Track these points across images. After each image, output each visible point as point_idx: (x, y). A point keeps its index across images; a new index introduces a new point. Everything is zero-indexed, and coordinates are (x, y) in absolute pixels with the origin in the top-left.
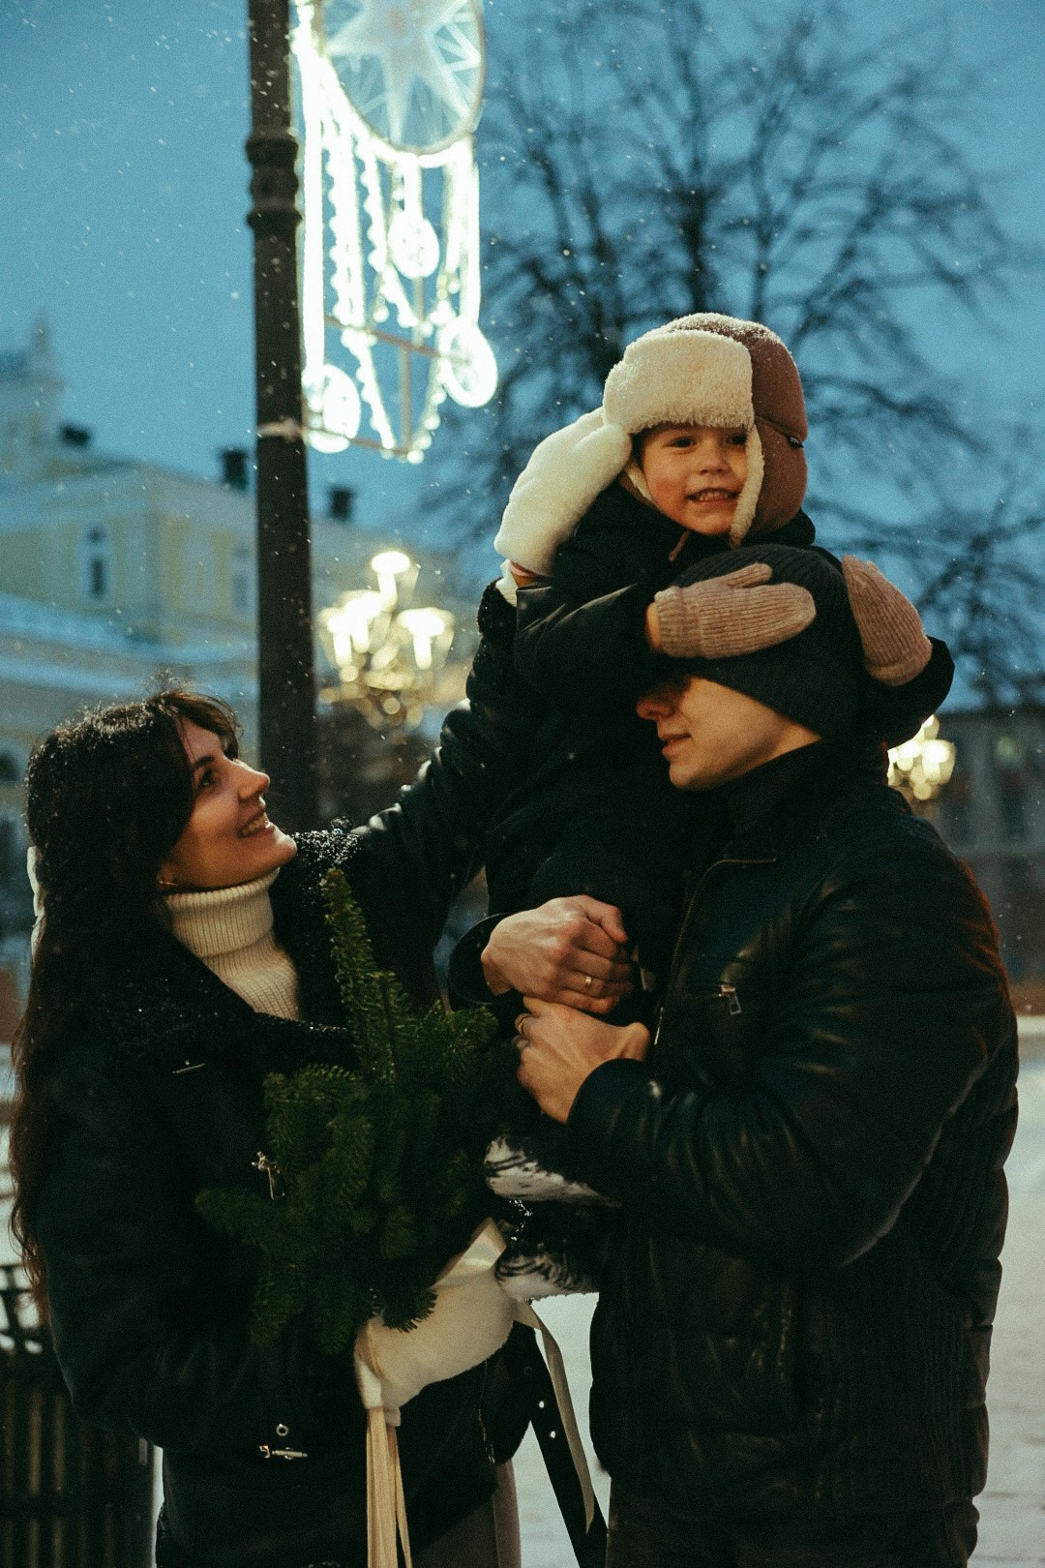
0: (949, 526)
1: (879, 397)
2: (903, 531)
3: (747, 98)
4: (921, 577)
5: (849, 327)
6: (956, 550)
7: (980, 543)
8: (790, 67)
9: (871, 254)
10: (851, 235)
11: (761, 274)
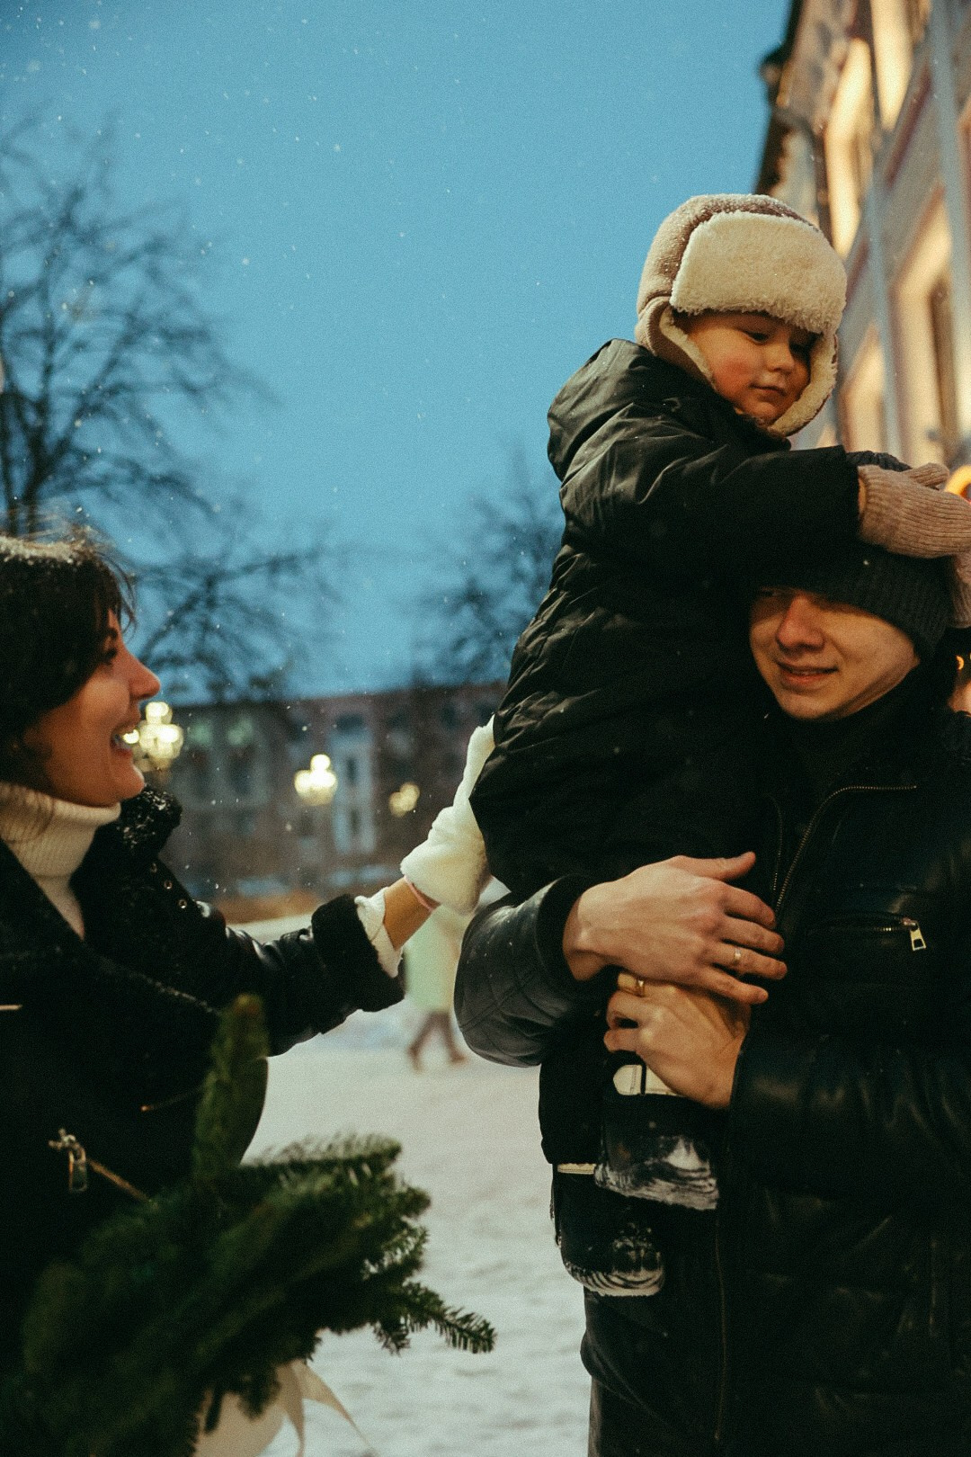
0: (189, 568)
1: (136, 471)
2: (157, 570)
3: (33, 239)
4: (169, 604)
5: (113, 416)
6: (193, 585)
7: (210, 582)
8: (67, 222)
9: (128, 365)
10: (115, 350)
11: (48, 371)
